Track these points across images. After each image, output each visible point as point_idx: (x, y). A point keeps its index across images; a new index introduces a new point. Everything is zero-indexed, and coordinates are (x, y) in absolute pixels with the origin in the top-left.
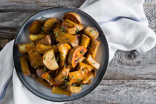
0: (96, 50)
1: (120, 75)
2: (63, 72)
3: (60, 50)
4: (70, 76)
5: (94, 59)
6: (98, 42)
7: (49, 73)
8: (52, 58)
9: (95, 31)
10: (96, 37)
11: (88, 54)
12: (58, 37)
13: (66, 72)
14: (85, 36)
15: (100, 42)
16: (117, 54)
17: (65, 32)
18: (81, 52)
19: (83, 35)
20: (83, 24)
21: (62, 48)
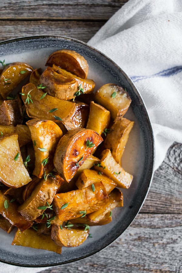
0: (124, 140)
1: (178, 203)
2: (41, 192)
3: (33, 136)
4: (59, 204)
5: (118, 163)
6: (129, 121)
7: (5, 195)
8: (14, 156)
9: (122, 94)
10: (123, 108)
11: (106, 149)
12: (31, 106)
13: (49, 194)
14: (98, 106)
15: (132, 123)
16: (172, 152)
17: (48, 94)
18: (86, 144)
19: (93, 102)
20: (92, 80)
21: (40, 131)
